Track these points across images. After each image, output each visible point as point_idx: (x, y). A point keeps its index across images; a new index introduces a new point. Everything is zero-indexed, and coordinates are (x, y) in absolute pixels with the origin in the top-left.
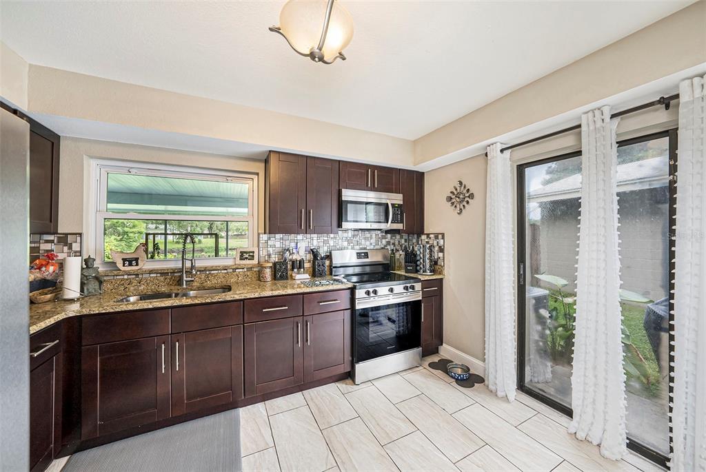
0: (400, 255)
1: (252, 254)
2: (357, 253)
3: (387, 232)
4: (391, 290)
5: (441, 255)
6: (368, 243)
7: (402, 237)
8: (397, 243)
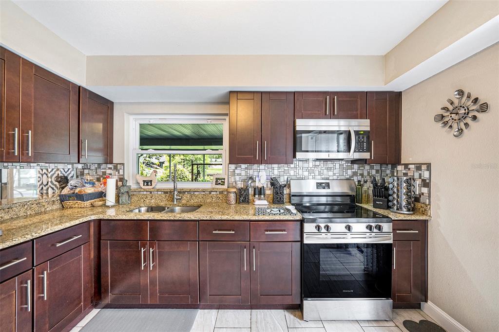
0: (368, 187)
1: (223, 180)
2: (317, 183)
3: (354, 162)
4: (349, 228)
5: (425, 190)
6: (331, 173)
7: (372, 168)
8: (365, 174)
